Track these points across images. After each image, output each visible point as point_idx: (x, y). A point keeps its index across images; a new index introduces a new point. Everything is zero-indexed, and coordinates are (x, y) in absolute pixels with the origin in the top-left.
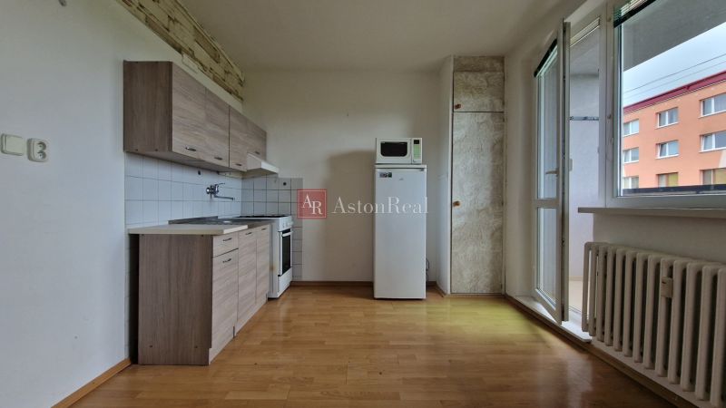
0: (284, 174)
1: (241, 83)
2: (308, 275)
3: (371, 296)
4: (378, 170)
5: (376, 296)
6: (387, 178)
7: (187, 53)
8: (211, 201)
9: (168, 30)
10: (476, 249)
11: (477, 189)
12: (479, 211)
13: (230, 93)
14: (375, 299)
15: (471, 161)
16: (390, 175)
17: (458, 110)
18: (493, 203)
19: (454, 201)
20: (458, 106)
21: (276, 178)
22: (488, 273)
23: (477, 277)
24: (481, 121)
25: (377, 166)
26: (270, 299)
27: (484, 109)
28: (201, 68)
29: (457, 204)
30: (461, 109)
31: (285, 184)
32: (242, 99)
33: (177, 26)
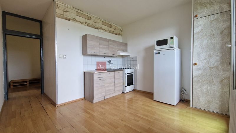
0: (132, 56)
1: (121, 31)
2: (139, 88)
3: (152, 99)
4: (155, 52)
5: (154, 99)
6: (158, 55)
7: (100, 29)
8: (109, 64)
9: (94, 25)
10: (209, 88)
11: (210, 56)
12: (211, 68)
13: (117, 35)
14: (154, 100)
15: (205, 42)
16: (159, 53)
17: (197, 18)
18: (222, 63)
19: (194, 63)
20: (196, 16)
21: (130, 57)
22: (218, 102)
23: (209, 102)
24: (212, 19)
25: (154, 50)
26: (123, 93)
27: (216, 12)
28: (105, 31)
29: (195, 64)
30: (199, 16)
31: (132, 59)
32: (122, 35)
33: (97, 23)
